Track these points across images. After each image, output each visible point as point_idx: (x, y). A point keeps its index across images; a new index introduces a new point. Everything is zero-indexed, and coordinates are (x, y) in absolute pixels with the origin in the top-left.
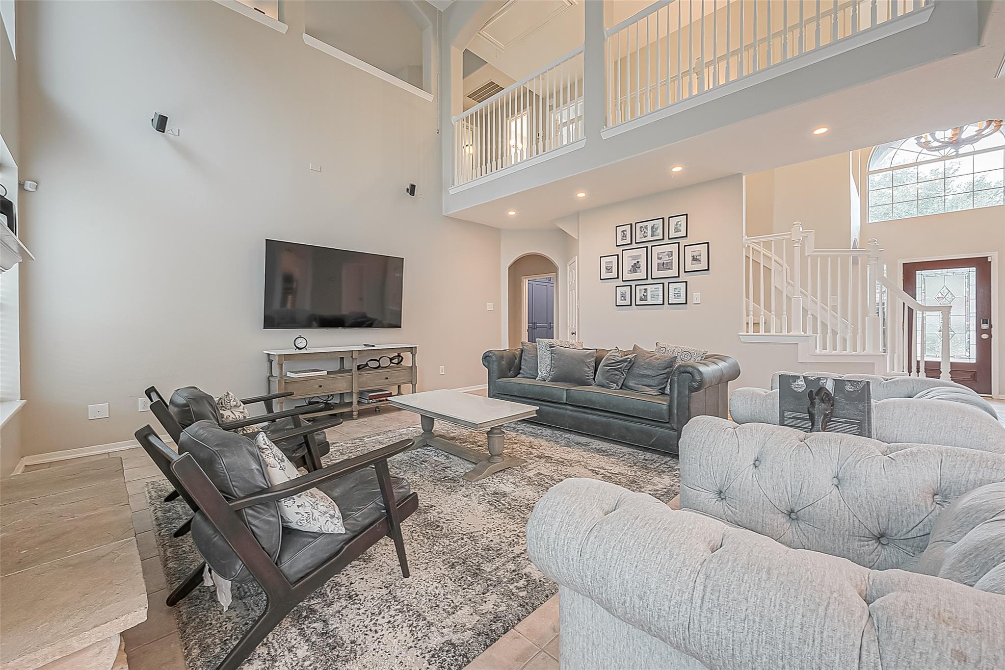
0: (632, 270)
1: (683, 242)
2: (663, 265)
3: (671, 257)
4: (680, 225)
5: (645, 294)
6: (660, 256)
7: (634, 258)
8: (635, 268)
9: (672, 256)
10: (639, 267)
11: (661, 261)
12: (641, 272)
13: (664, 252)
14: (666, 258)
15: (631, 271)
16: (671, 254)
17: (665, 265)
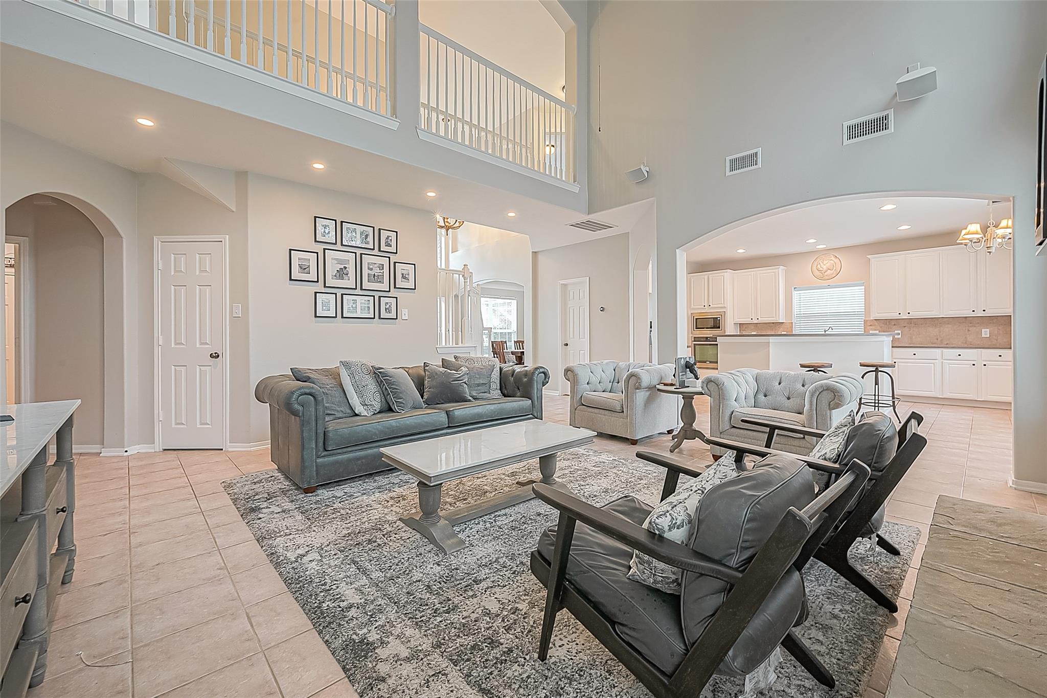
0: (338, 276)
1: (394, 258)
2: (374, 277)
3: (381, 270)
4: (391, 240)
5: (354, 306)
6: (371, 267)
7: (340, 261)
8: (342, 273)
9: (383, 269)
10: (347, 274)
11: (372, 273)
12: (349, 280)
13: (375, 264)
14: (377, 270)
15: (335, 276)
16: (382, 267)
17: (375, 277)
